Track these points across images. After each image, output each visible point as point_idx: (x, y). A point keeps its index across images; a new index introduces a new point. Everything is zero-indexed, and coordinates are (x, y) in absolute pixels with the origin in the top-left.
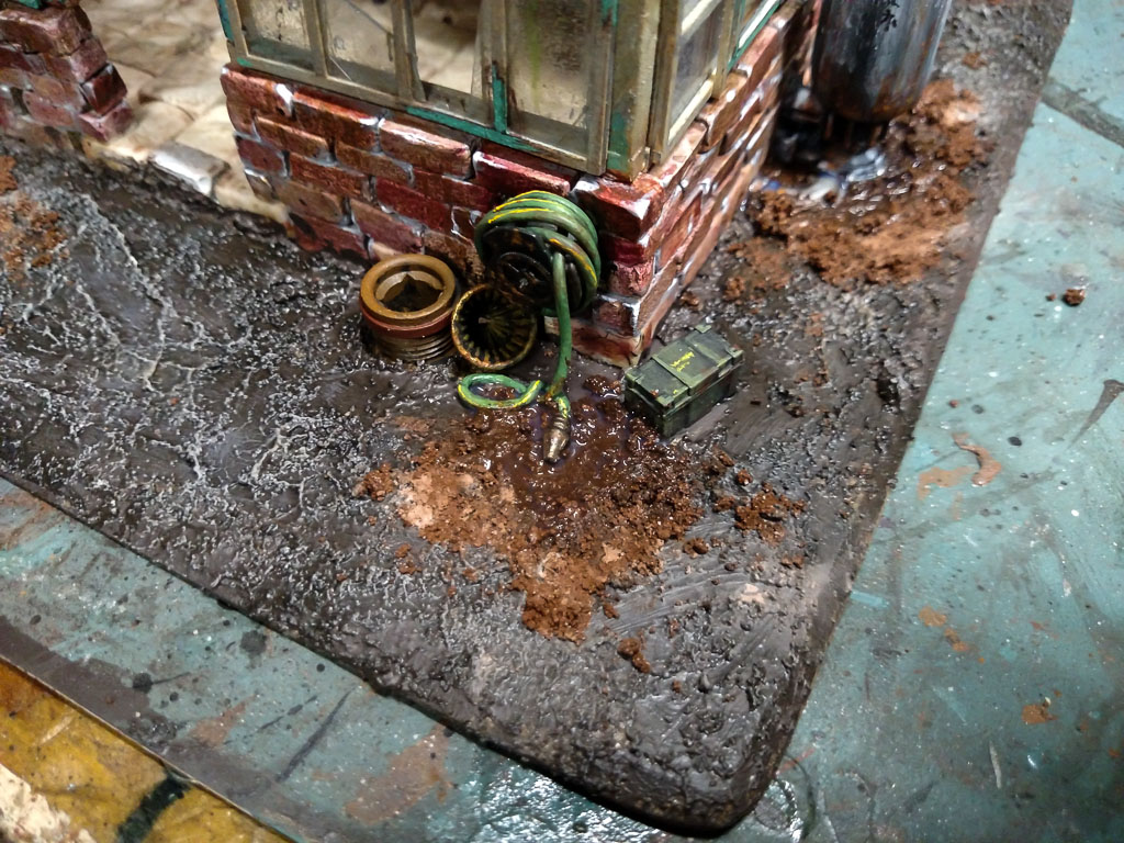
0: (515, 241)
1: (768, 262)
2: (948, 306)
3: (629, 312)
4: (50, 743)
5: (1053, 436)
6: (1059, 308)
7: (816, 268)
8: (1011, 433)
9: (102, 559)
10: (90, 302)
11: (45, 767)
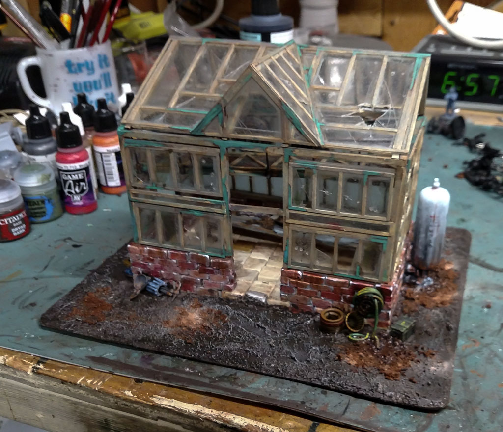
0: (366, 298)
1: (411, 305)
2: (459, 310)
3: (388, 313)
4: (282, 420)
5: (491, 335)
6: (486, 310)
7: (424, 305)
8: (481, 336)
9: (278, 382)
10: (244, 330)
11: (283, 425)
